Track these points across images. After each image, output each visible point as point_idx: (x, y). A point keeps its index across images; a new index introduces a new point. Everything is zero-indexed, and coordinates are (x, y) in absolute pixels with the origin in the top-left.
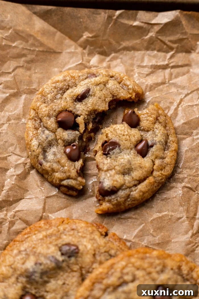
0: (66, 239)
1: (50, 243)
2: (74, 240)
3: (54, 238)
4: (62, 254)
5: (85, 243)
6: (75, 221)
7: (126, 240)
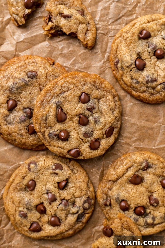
0: (30, 68)
1: (21, 71)
2: (34, 68)
3: (23, 68)
4: (28, 77)
5: (41, 70)
6: (35, 57)
7: (65, 67)
